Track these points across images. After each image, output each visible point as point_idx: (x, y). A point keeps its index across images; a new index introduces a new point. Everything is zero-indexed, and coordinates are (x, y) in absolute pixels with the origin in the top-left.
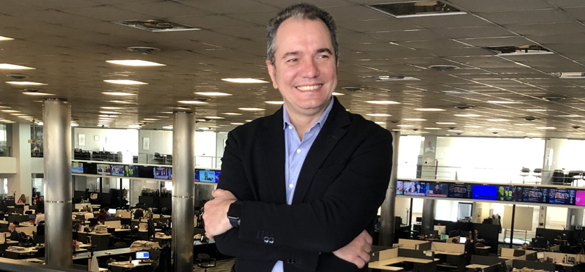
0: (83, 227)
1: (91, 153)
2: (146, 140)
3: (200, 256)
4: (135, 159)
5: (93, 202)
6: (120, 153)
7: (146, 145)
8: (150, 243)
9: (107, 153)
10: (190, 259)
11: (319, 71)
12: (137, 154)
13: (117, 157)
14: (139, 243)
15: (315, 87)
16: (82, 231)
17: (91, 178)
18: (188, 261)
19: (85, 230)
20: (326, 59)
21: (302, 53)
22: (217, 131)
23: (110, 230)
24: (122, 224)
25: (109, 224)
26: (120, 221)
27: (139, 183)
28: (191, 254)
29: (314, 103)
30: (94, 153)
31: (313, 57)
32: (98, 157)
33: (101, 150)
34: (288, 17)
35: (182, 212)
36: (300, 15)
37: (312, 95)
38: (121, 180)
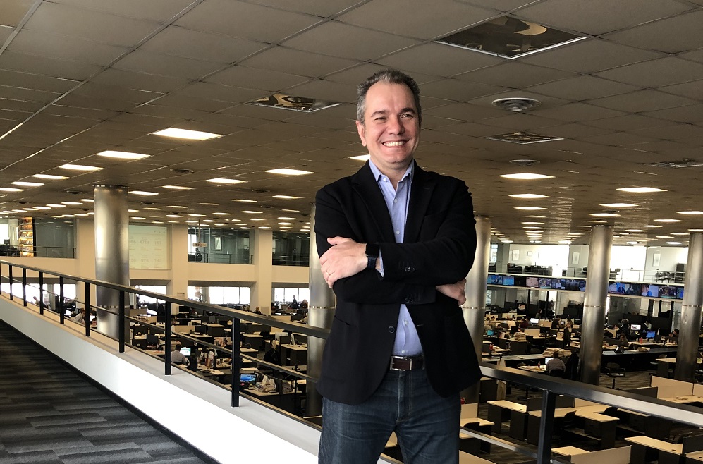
0: (504, 334)
1: (524, 267)
2: (576, 254)
3: (610, 365)
4: (564, 273)
5: (519, 312)
6: (550, 267)
7: (576, 260)
8: (563, 350)
9: (539, 267)
10: (598, 367)
11: (404, 128)
12: (566, 269)
13: (547, 271)
14: (552, 350)
15: (400, 143)
16: (502, 337)
17: (521, 290)
18: (595, 369)
19: (506, 336)
20: (410, 118)
21: (388, 112)
22: (647, 246)
23: (529, 338)
24: (541, 332)
25: (528, 332)
26: (539, 330)
27: (566, 296)
28: (599, 363)
29: (399, 158)
30: (526, 267)
31: (399, 117)
32: (529, 271)
33: (533, 264)
34: (377, 81)
35: (592, 321)
36: (387, 79)
37: (397, 151)
38: (548, 292)
